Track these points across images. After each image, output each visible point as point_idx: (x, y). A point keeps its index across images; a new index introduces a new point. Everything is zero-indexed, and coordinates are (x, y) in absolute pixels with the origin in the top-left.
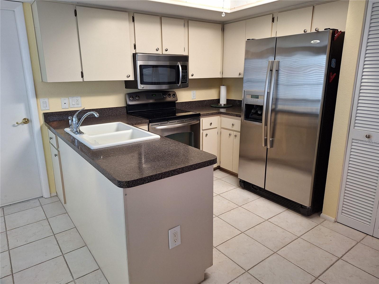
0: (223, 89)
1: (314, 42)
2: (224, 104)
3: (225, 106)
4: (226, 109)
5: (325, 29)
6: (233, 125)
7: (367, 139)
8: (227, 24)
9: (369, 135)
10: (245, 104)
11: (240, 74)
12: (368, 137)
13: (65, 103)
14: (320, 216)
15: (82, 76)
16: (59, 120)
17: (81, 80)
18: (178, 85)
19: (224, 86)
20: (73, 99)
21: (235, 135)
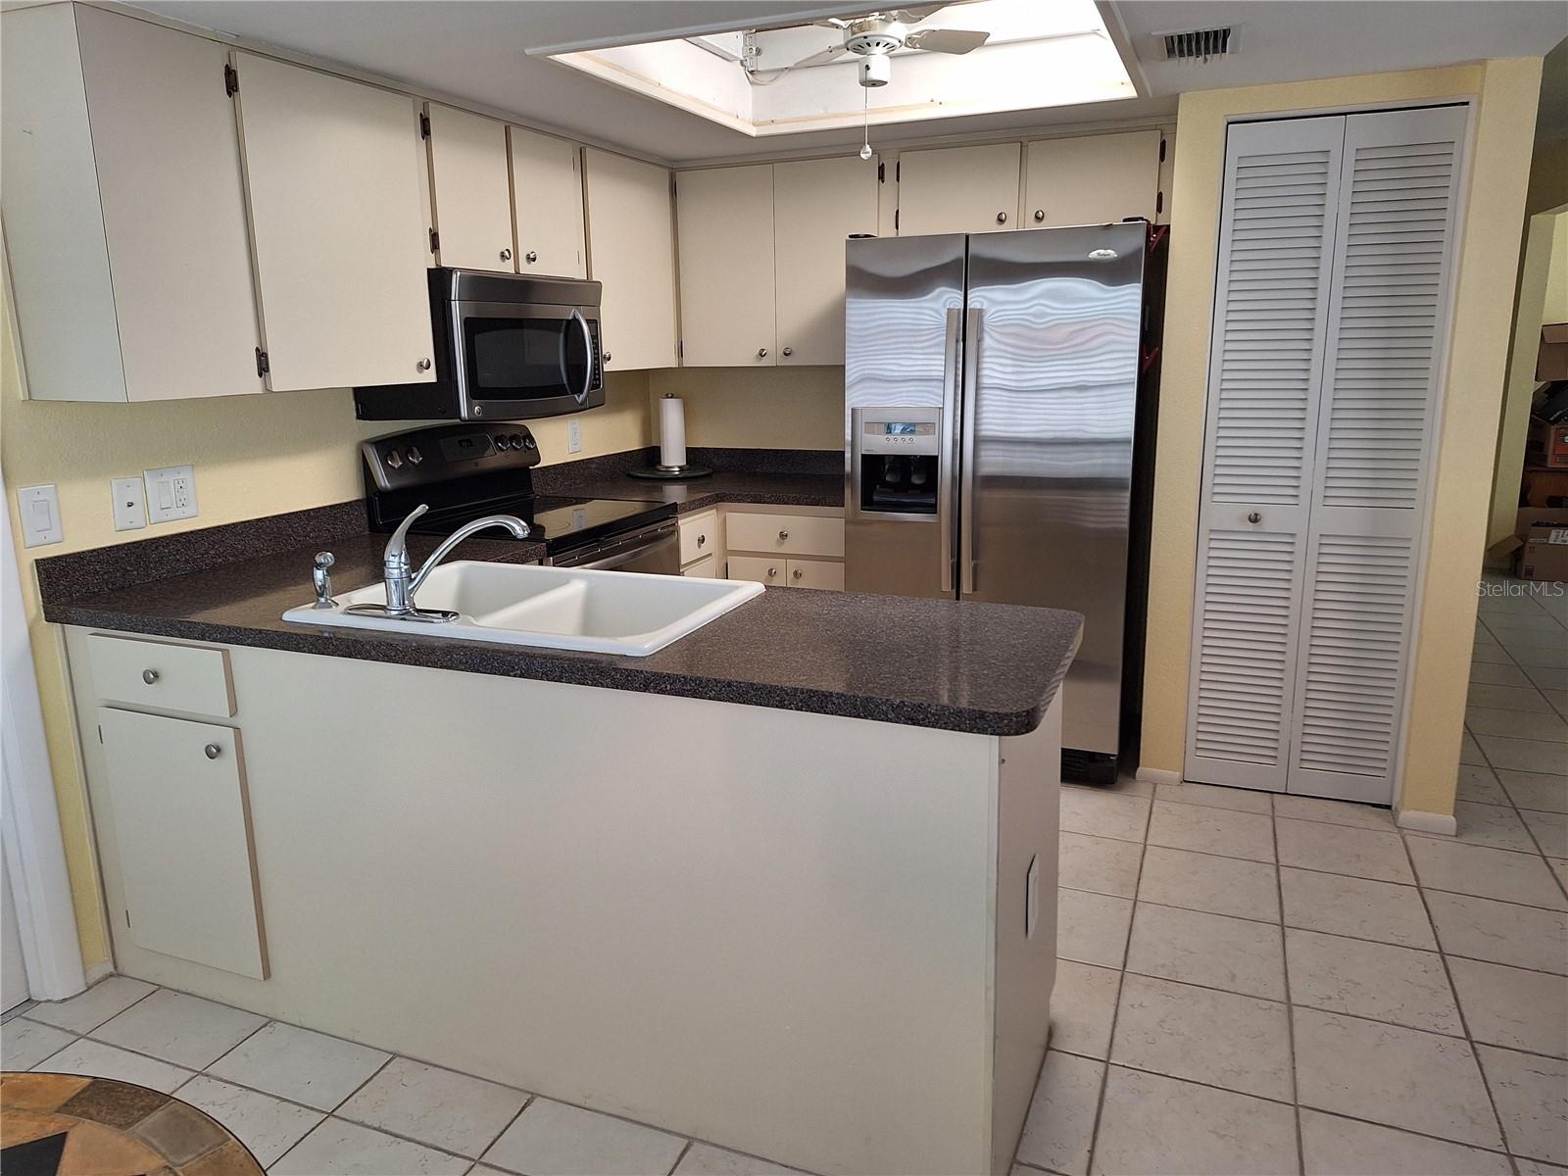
0: (672, 414)
1: (1099, 254)
2: (679, 467)
3: (686, 474)
4: (685, 487)
5: (1125, 220)
6: (783, 536)
7: (1251, 527)
8: (685, 169)
9: (1256, 515)
10: (862, 455)
11: (761, 355)
12: (1255, 519)
13: (130, 505)
14: (1134, 778)
15: (263, 368)
16: (112, 590)
17: (253, 385)
18: (580, 398)
19: (672, 397)
20: (163, 479)
21: (796, 573)
